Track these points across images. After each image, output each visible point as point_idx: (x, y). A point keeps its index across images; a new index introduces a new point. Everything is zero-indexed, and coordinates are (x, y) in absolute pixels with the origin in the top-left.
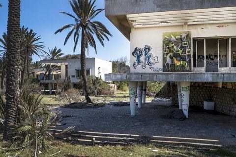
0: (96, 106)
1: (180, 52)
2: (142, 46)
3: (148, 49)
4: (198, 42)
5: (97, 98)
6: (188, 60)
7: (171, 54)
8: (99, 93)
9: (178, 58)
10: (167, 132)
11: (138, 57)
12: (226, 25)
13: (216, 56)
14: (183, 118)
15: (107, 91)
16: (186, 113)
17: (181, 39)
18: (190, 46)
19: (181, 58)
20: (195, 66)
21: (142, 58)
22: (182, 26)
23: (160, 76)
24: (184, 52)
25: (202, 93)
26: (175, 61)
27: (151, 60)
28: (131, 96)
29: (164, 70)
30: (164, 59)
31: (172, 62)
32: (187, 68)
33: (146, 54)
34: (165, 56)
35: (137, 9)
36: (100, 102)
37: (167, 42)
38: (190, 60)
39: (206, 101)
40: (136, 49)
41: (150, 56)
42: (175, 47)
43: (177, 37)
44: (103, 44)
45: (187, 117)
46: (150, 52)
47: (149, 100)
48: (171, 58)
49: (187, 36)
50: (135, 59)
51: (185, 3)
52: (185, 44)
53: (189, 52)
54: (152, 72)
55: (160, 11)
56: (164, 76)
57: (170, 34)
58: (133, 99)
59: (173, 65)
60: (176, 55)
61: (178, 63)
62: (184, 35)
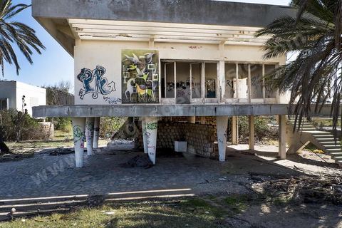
0: (19, 157)
1: (145, 77)
2: (92, 67)
3: (100, 71)
4: (167, 65)
5: (20, 144)
6: (154, 88)
7: (133, 79)
8: (24, 137)
9: (142, 86)
10: (128, 186)
11: (87, 82)
12: (199, 46)
13: (188, 84)
14: (149, 165)
15: (38, 134)
16: (153, 158)
17: (146, 59)
18: (157, 70)
19: (146, 85)
20: (163, 96)
21: (92, 84)
22: (148, 42)
23: (118, 109)
24: (150, 77)
25: (173, 131)
26: (139, 90)
27: (105, 87)
28: (77, 139)
29: (123, 100)
30: (124, 86)
31: (134, 91)
32: (154, 99)
33: (98, 78)
34: (125, 82)
35: (84, 12)
36: (25, 150)
37: (127, 63)
38: (157, 88)
39: (178, 140)
40: (83, 71)
41: (104, 81)
42: (138, 70)
43: (140, 57)
44: (30, 60)
45: (154, 163)
46: (104, 76)
47: (103, 143)
48: (133, 84)
49: (153, 56)
50: (81, 85)
51: (151, 13)
52: (150, 67)
53: (156, 77)
54: (107, 103)
55: (118, 19)
56: (124, 109)
57: (131, 52)
58: (79, 143)
59: (136, 94)
60: (140, 81)
61: (142, 92)
62: (150, 55)
